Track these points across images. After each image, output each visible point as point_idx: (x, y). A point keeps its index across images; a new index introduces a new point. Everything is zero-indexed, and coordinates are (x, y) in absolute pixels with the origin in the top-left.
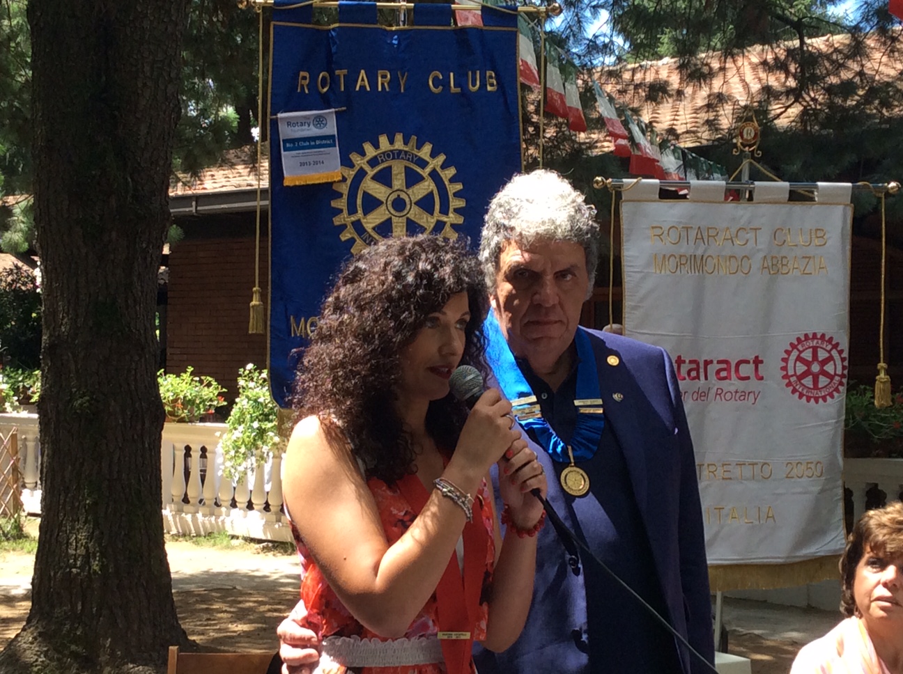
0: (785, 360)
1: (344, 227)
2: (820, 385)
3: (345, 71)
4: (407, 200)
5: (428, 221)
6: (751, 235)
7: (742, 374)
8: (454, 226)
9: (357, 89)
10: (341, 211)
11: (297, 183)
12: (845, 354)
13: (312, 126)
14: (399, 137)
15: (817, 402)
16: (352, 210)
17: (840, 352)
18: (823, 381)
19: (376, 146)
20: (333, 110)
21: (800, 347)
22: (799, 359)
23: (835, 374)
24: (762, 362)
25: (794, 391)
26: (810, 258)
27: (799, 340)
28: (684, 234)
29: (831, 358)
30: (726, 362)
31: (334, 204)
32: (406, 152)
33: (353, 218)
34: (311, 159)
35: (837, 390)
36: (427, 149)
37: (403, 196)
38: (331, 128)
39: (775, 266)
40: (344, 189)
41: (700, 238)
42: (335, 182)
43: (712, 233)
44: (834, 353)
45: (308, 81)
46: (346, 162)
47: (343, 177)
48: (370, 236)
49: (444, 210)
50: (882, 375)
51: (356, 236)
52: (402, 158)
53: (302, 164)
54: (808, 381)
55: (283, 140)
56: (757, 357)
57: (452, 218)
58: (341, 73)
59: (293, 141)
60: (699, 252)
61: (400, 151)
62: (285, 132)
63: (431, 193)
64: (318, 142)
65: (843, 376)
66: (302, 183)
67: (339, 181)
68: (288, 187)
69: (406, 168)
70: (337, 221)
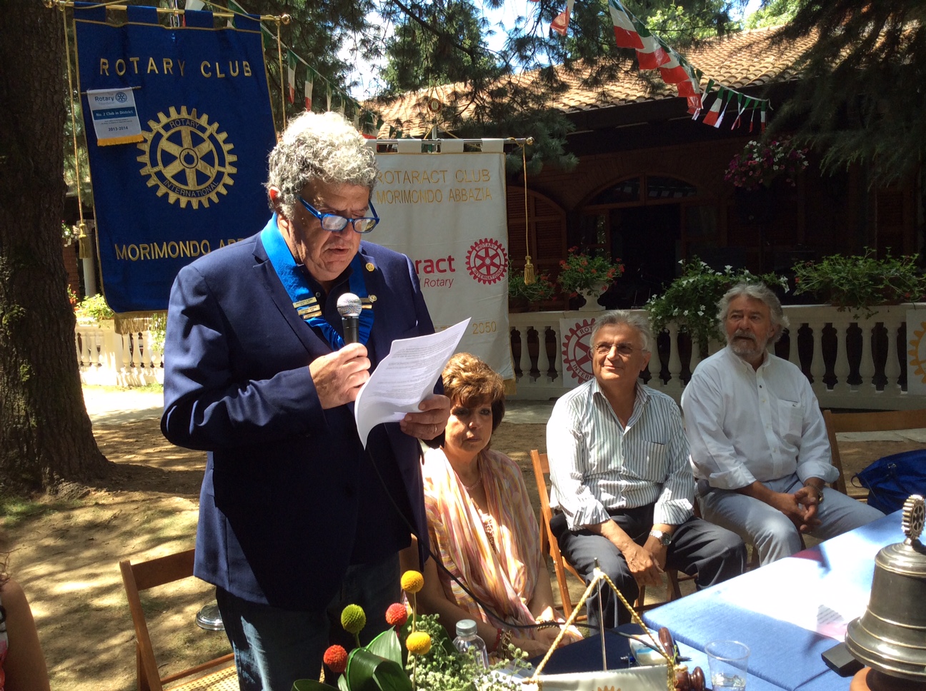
0: (468, 258)
1: (149, 176)
2: (491, 273)
3: (138, 59)
4: (195, 156)
5: (211, 172)
6: (441, 175)
7: (441, 268)
8: (230, 175)
9: (149, 72)
10: (146, 164)
11: (108, 144)
12: (506, 251)
13: (115, 100)
14: (184, 109)
15: (490, 283)
16: (154, 163)
17: (503, 250)
18: (493, 269)
19: (168, 115)
20: (131, 88)
21: (477, 248)
22: (477, 256)
23: (501, 265)
24: (453, 260)
25: (475, 277)
26: (479, 189)
27: (476, 243)
28: (396, 176)
29: (497, 255)
30: (430, 261)
31: (139, 159)
32: (190, 120)
33: (156, 169)
34: (118, 125)
35: (502, 275)
36: (205, 118)
37: (192, 153)
38: (130, 101)
39: (457, 196)
40: (146, 147)
41: (407, 178)
42: (138, 142)
43: (415, 174)
44: (499, 251)
45: (107, 66)
46: (146, 127)
47: (145, 139)
48: (170, 182)
49: (222, 163)
50: (528, 263)
51: (159, 183)
52: (188, 125)
53: (111, 129)
54: (484, 270)
55: (93, 111)
56: (450, 257)
57: (230, 169)
58: (134, 60)
59: (101, 111)
60: (407, 189)
61: (186, 119)
62: (94, 105)
63: (211, 151)
64: (121, 113)
65: (505, 265)
66: (113, 144)
67: (142, 142)
68: (101, 147)
69: (191, 131)
70: (143, 172)
